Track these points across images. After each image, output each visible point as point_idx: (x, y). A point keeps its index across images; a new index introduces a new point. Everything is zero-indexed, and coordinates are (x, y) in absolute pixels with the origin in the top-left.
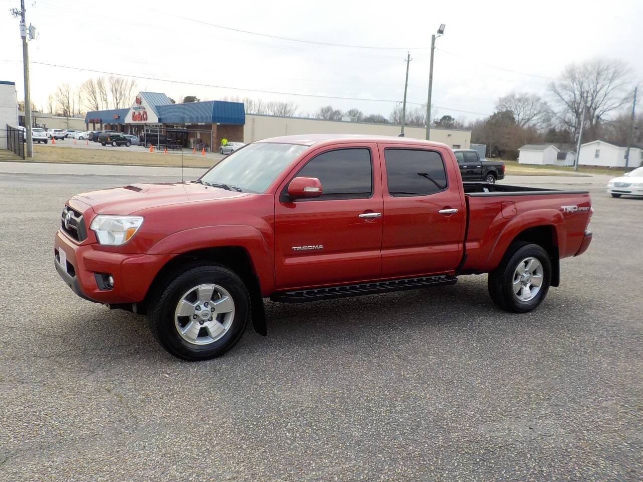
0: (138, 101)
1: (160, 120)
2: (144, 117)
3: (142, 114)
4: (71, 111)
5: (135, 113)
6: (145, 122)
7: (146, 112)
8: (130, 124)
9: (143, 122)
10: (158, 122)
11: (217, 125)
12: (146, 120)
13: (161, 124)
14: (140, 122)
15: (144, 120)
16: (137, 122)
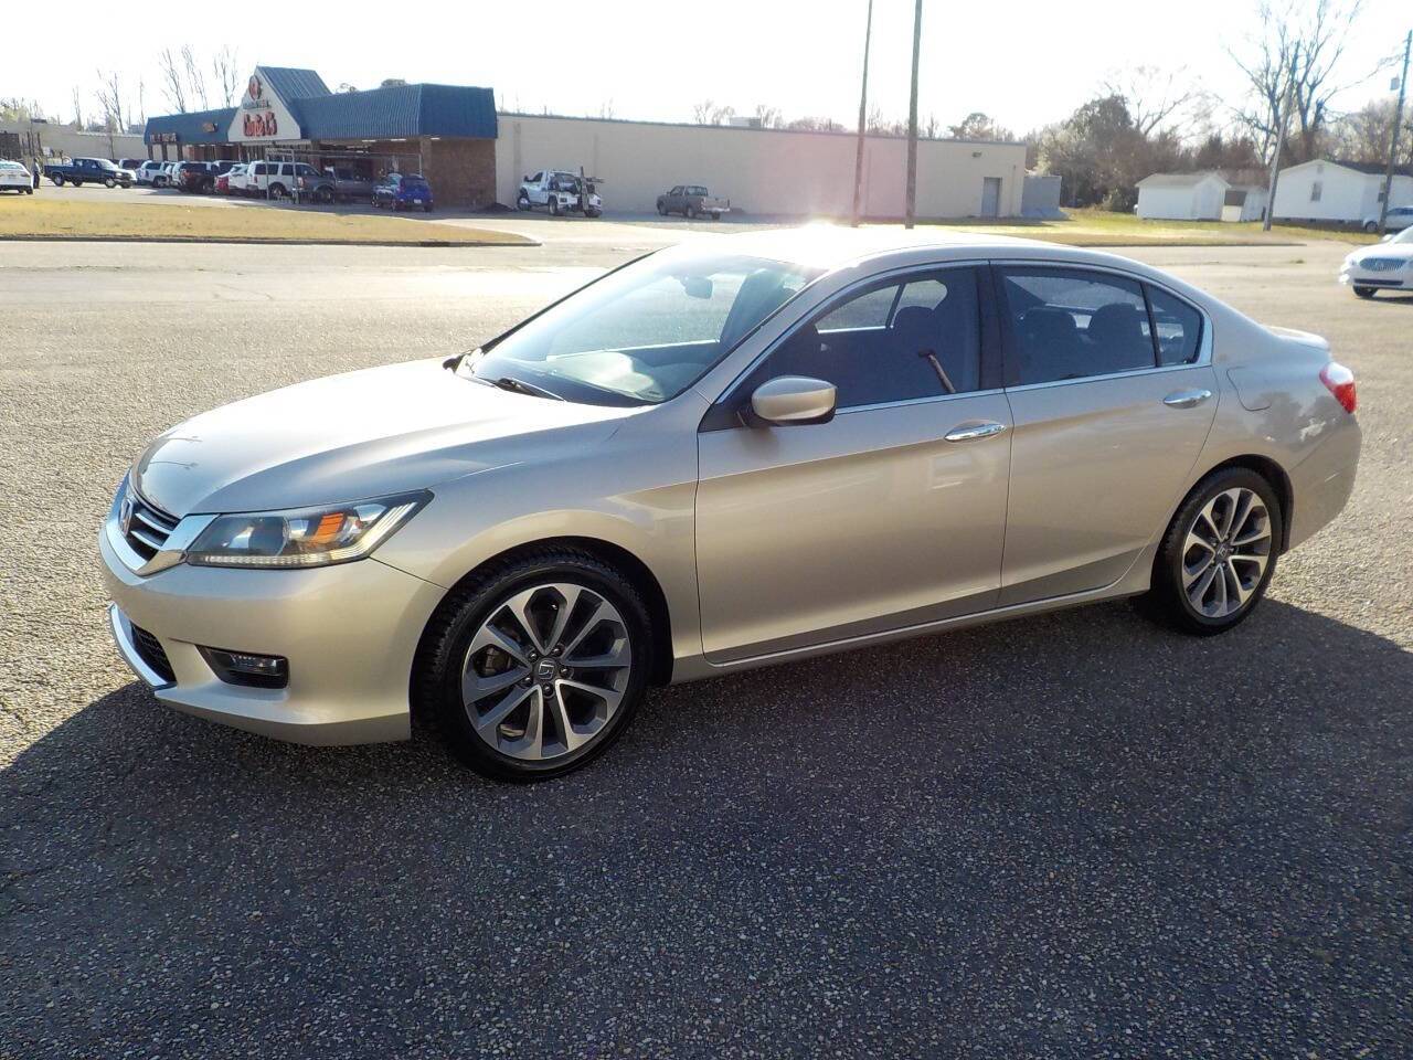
0: (255, 89)
1: (304, 135)
2: (269, 126)
3: (264, 120)
4: (124, 117)
5: (248, 117)
6: (272, 138)
7: (273, 116)
8: (240, 143)
9: (267, 138)
10: (299, 136)
11: (433, 142)
12: (275, 132)
13: (308, 142)
14: (262, 138)
15: (270, 134)
16: (255, 138)
